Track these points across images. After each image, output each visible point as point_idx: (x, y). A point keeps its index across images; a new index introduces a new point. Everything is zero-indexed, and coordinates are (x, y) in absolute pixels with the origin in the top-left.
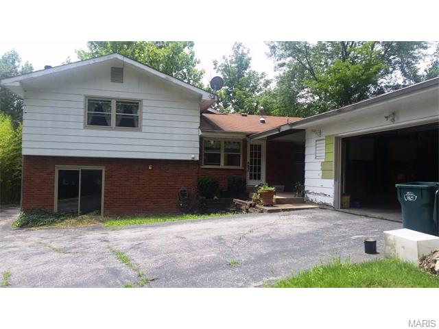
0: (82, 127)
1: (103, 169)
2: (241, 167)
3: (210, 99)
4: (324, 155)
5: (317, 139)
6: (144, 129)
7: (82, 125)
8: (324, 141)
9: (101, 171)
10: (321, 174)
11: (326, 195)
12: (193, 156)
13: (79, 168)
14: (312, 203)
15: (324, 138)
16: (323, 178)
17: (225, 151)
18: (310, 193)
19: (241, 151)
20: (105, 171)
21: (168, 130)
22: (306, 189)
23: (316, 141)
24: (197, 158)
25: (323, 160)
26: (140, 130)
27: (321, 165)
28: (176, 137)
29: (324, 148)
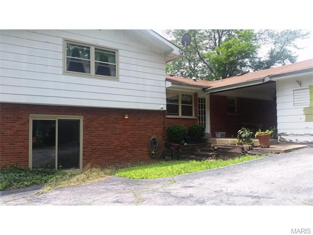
0: (61, 73)
1: (81, 119)
2: (193, 117)
4: (309, 101)
6: (121, 78)
7: (60, 71)
8: (308, 90)
9: (79, 121)
10: (305, 118)
12: (162, 106)
13: (56, 118)
14: (291, 143)
15: (308, 87)
16: (307, 121)
17: (182, 103)
18: (287, 135)
19: (193, 103)
20: (84, 121)
21: (141, 81)
22: (279, 132)
23: (294, 91)
24: (165, 109)
25: (308, 106)
26: (117, 80)
27: (304, 111)
28: (148, 88)
29: (309, 96)
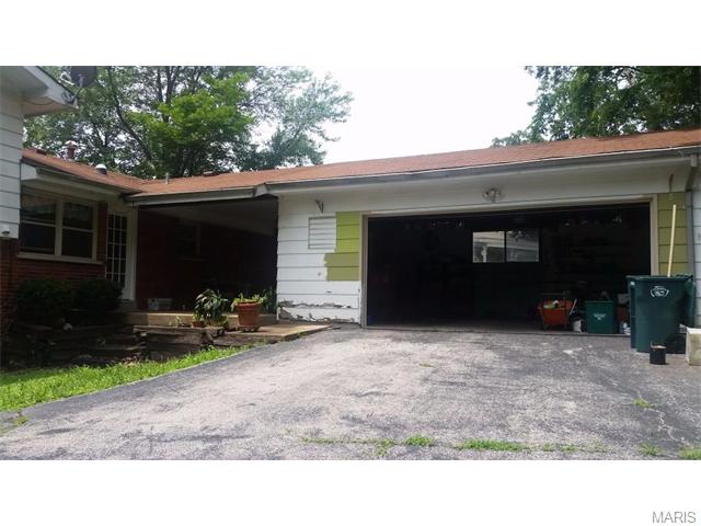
2: (94, 260)
3: (63, 102)
4: (334, 242)
5: (311, 216)
8: (335, 221)
10: (326, 273)
11: (340, 307)
12: (6, 228)
14: (300, 321)
15: (334, 215)
16: (329, 279)
17: (64, 224)
18: (294, 306)
19: (95, 225)
22: (280, 299)
23: (310, 219)
24: (15, 235)
25: (333, 251)
27: (325, 259)
29: (335, 231)
